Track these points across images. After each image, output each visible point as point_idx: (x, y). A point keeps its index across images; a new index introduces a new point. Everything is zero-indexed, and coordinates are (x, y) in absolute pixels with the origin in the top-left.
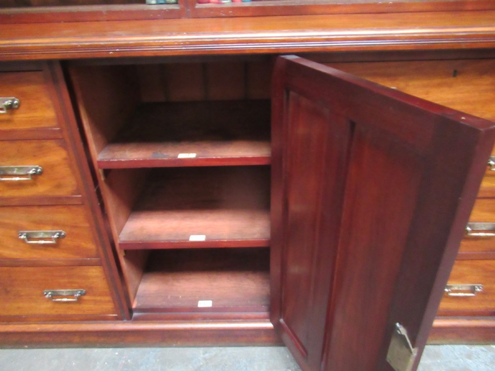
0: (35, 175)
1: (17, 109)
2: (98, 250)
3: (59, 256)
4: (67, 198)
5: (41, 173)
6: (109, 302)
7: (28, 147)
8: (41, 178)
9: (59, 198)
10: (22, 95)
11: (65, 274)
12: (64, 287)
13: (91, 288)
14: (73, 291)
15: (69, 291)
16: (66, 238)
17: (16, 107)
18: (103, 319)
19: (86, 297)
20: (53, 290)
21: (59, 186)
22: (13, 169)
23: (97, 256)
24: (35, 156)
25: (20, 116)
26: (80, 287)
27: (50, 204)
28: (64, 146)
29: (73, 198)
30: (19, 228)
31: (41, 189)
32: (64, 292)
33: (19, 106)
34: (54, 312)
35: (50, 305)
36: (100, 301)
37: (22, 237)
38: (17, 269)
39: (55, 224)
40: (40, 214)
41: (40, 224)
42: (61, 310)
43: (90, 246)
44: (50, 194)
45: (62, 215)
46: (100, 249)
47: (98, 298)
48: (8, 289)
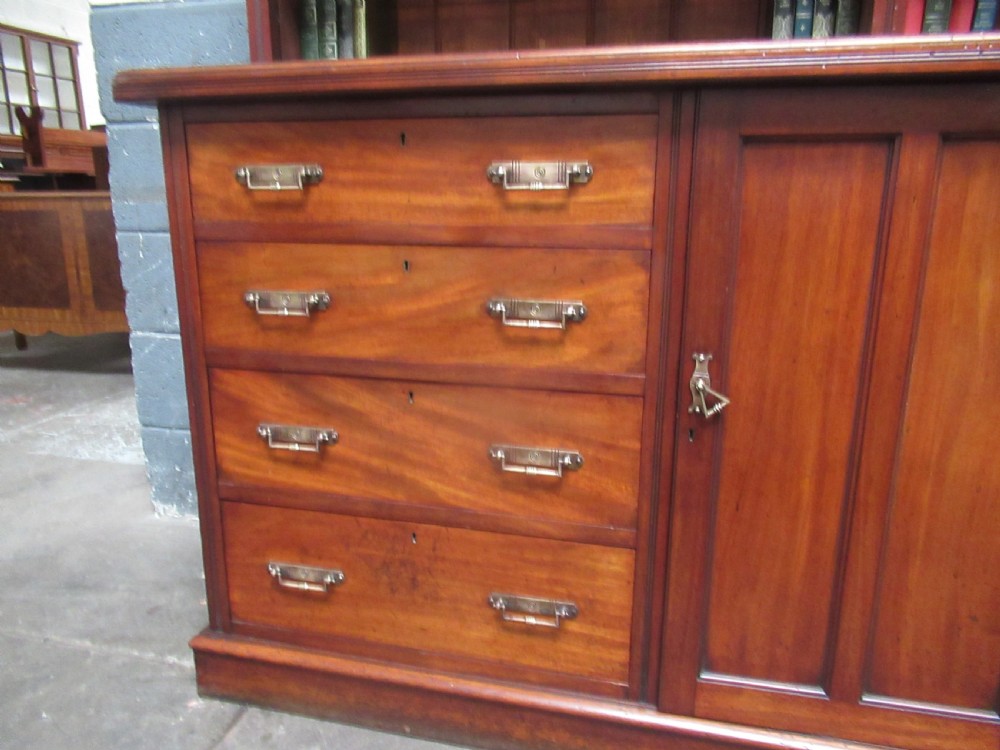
0: (570, 319)
1: (584, 185)
2: (639, 510)
4: (617, 379)
5: (582, 317)
6: (621, 646)
7: (574, 262)
8: (577, 330)
9: (600, 377)
10: (603, 161)
11: (547, 557)
12: (537, 592)
13: (591, 602)
14: (550, 605)
15: (541, 604)
16: (581, 472)
17: (586, 180)
18: (595, 690)
19: (573, 626)
20: (507, 596)
21: (606, 350)
22: (531, 306)
23: (636, 523)
24: (582, 282)
25: (583, 197)
26: (570, 597)
27: (577, 387)
28: (648, 267)
29: (627, 379)
30: (493, 438)
31: (574, 354)
32: (532, 600)
33: (589, 181)
34: (489, 653)
35: (489, 632)
36: (603, 642)
37: (500, 454)
38: (456, 533)
39: (569, 436)
40: (547, 409)
41: (541, 431)
42: (510, 650)
43: (623, 493)
44: (584, 368)
45: (591, 417)
46: (646, 507)
47: (600, 632)
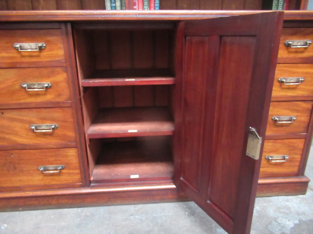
0: (47, 88)
1: (44, 49)
2: (76, 137)
3: (52, 142)
4: (63, 103)
5: (51, 87)
6: (77, 174)
7: (45, 71)
8: (50, 90)
9: (59, 103)
10: (48, 42)
11: (53, 154)
12: (52, 164)
13: (68, 164)
14: (56, 167)
15: (54, 167)
16: (58, 129)
17: (44, 48)
18: (73, 187)
19: (64, 171)
20: (44, 166)
21: (59, 95)
22: (35, 85)
23: (76, 141)
24: (49, 77)
25: (44, 54)
26: (61, 163)
27: (52, 106)
28: (66, 72)
29: (66, 102)
30: (31, 123)
31: (49, 97)
32: (51, 167)
33: (45, 48)
34: (42, 183)
35: (40, 177)
36: (73, 174)
37: (33, 128)
38: (25, 151)
39: (53, 120)
40: (45, 113)
41: (44, 120)
42: (48, 181)
43: (71, 134)
44: (54, 100)
45: (58, 114)
46: (78, 136)
47: (71, 171)
48: (16, 166)
